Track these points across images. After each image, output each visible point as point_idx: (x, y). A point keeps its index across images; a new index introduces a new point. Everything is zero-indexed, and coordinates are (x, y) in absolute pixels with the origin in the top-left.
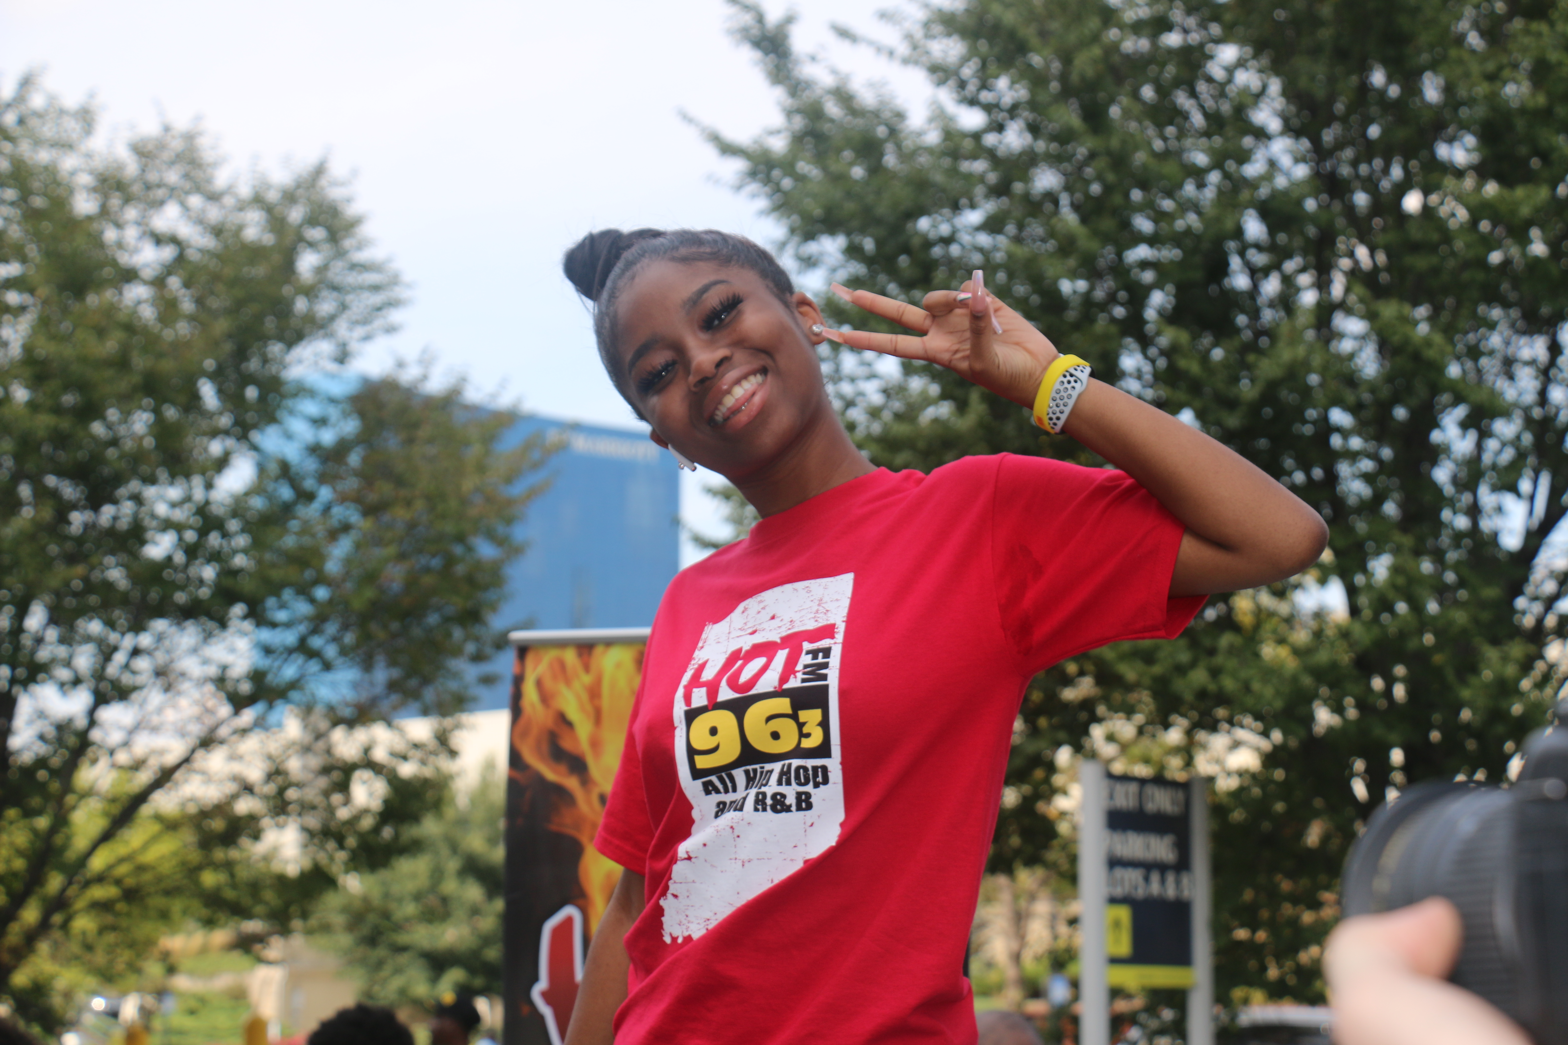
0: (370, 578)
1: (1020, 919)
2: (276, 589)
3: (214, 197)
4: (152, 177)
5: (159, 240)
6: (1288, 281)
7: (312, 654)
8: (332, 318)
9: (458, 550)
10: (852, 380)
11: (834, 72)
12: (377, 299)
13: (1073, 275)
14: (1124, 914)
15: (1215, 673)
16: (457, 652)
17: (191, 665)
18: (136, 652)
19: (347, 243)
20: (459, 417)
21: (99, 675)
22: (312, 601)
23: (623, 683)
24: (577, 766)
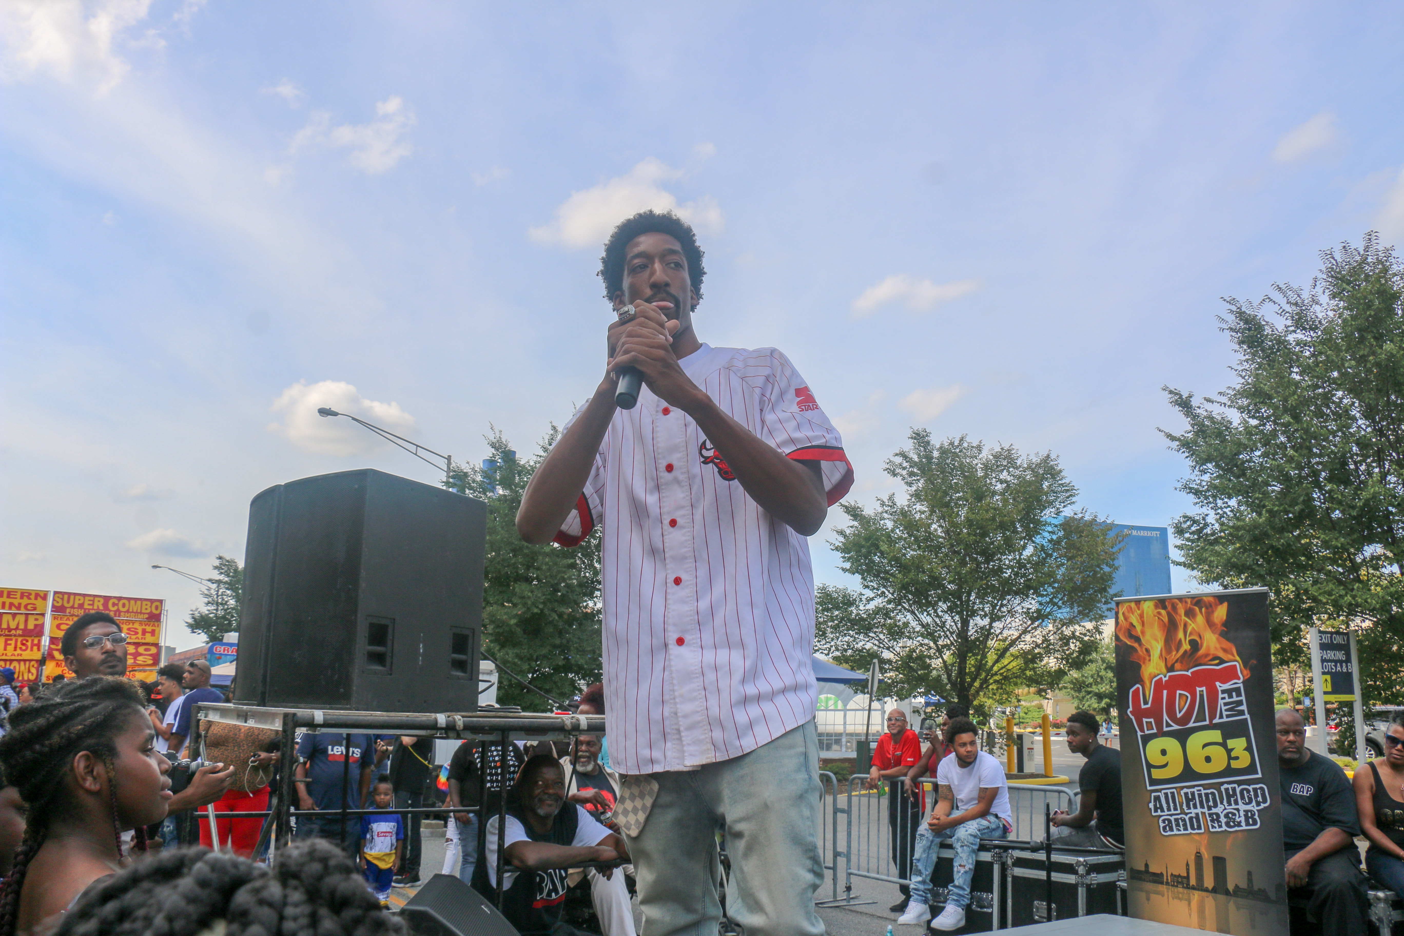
0: (1071, 580)
1: (1292, 680)
2: (1043, 584)
3: (1017, 468)
4: (999, 464)
5: (1002, 482)
6: (1369, 465)
7: (1055, 604)
8: (1054, 501)
9: (1098, 570)
10: (1221, 508)
11: (1206, 411)
12: (1068, 494)
13: (1295, 469)
14: (1328, 677)
15: (1354, 597)
16: (1099, 601)
17: (1019, 609)
18: (1002, 606)
19: (1058, 478)
21: (992, 613)
22: (1053, 588)
23: (1150, 613)
24: (1138, 640)
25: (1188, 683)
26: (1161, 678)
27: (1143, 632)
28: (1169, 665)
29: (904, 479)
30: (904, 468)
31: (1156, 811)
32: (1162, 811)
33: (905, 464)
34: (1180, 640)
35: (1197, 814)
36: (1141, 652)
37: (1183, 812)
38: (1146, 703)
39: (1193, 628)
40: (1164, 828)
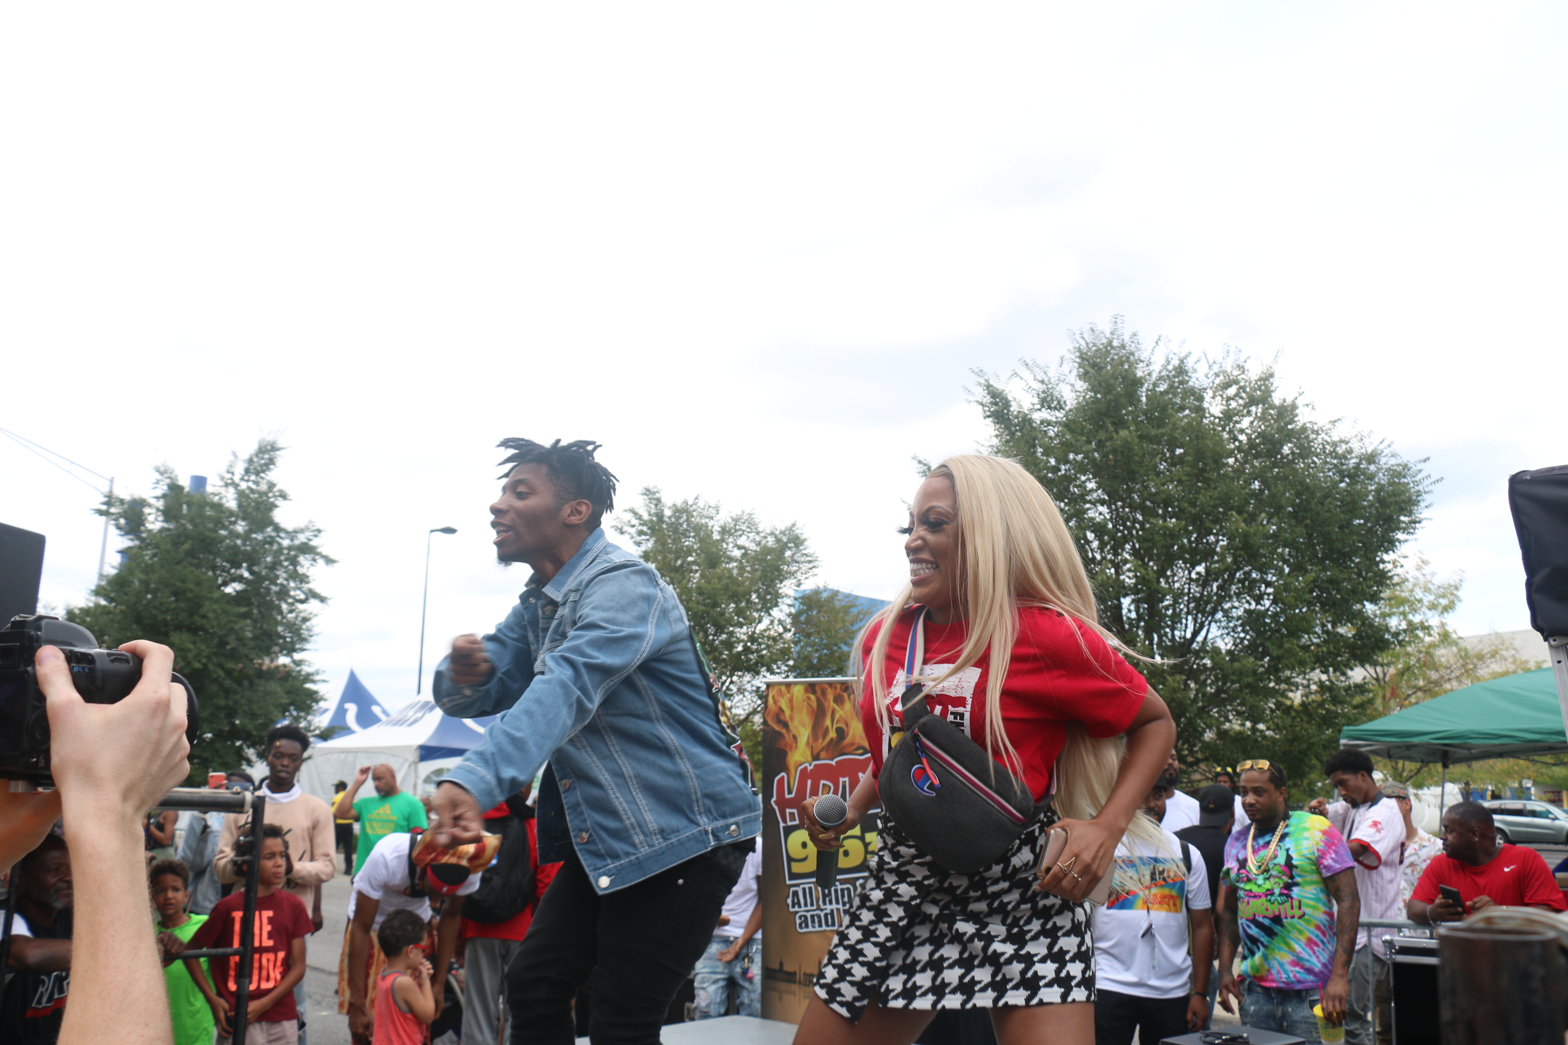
2: (775, 662)
3: (758, 533)
4: (737, 527)
5: (740, 548)
8: (796, 572)
9: (835, 648)
12: (811, 565)
17: (748, 687)
19: (802, 548)
20: (837, 604)
22: (787, 666)
23: (800, 697)
24: (785, 725)
25: (832, 774)
26: (806, 768)
27: (791, 718)
28: (815, 753)
29: (632, 537)
30: (633, 526)
31: (793, 907)
32: (800, 906)
33: (635, 522)
34: (827, 728)
35: (832, 911)
36: (788, 738)
37: (819, 908)
38: (790, 792)
39: (841, 716)
40: (800, 925)
